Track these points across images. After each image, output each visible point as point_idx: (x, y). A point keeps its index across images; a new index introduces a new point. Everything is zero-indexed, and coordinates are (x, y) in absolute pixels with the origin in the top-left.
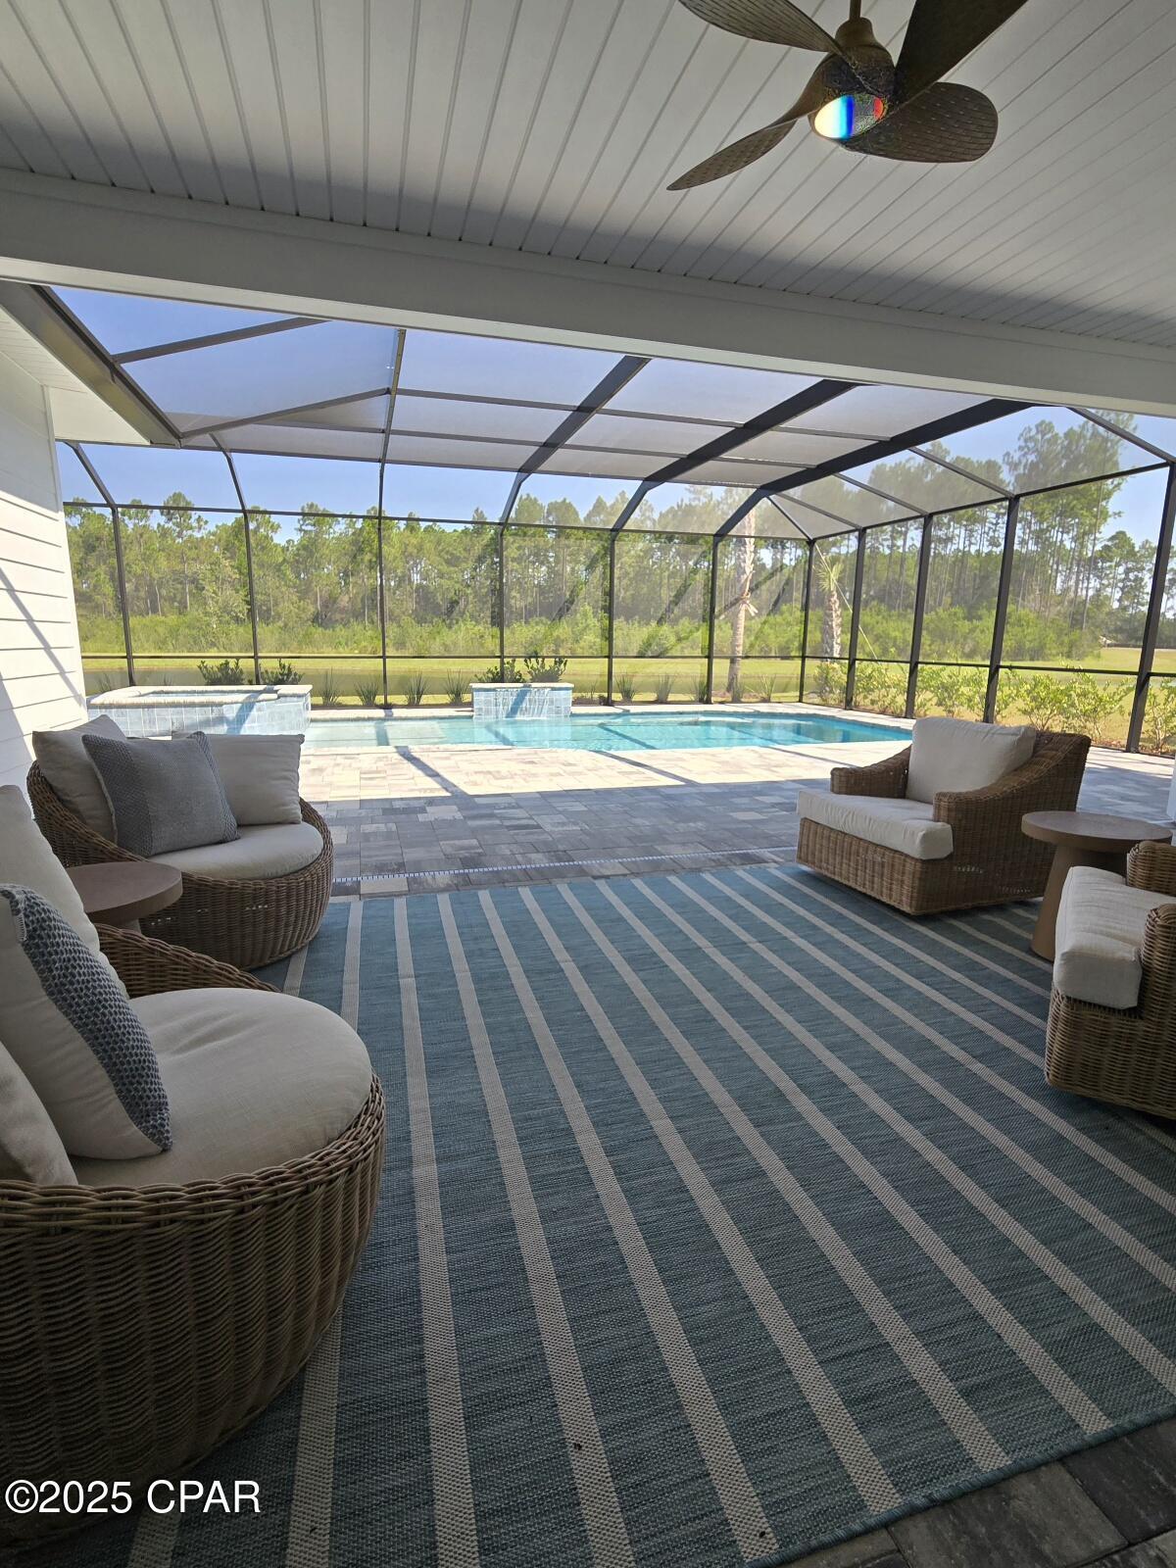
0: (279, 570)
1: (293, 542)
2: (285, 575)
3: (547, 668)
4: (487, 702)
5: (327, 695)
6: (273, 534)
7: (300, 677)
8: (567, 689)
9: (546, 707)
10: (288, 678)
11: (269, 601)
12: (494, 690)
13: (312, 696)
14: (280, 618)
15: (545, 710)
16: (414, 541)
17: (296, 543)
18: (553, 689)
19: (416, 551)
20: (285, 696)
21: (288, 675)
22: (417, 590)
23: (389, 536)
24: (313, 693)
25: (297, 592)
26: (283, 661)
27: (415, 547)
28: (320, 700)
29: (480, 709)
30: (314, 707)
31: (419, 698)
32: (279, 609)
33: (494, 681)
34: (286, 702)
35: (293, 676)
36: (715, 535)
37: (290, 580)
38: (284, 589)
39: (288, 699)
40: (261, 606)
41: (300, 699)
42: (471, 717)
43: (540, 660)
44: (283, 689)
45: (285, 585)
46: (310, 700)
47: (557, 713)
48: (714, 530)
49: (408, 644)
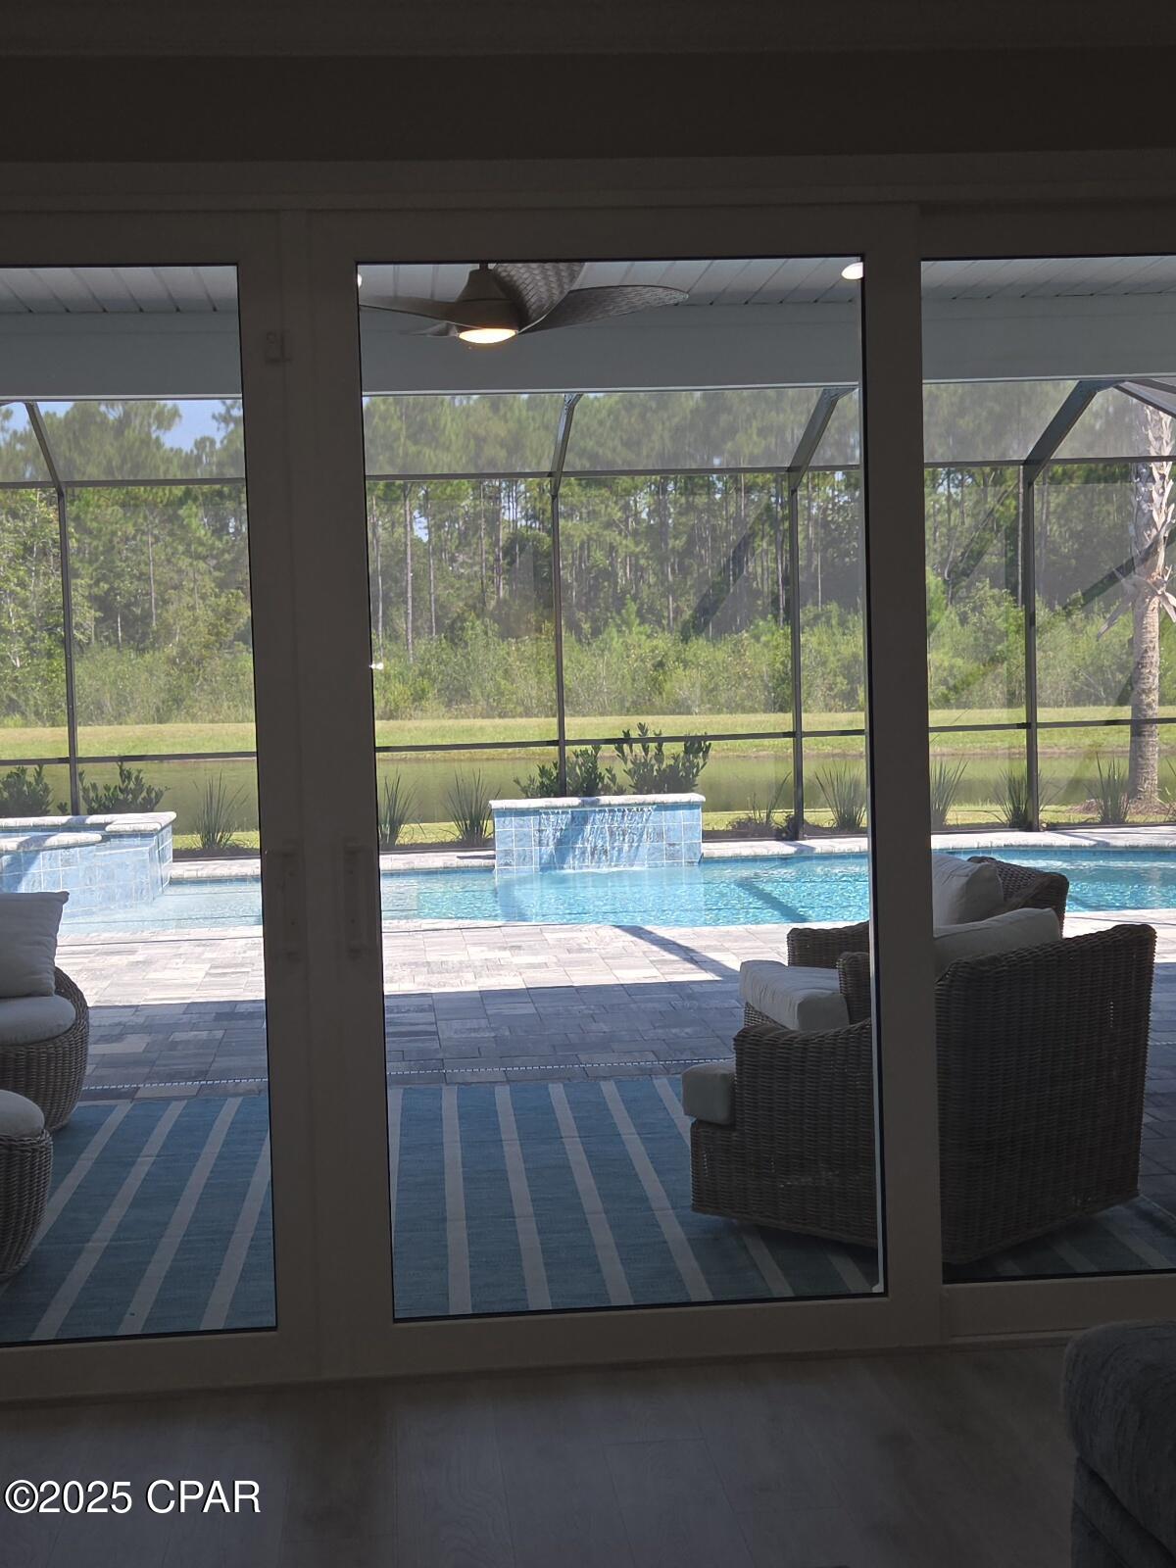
0: (174, 518)
1: (213, 442)
2: (185, 528)
3: (668, 762)
4: (522, 838)
5: (208, 833)
6: (160, 433)
7: (159, 795)
8: (690, 806)
9: (646, 845)
10: (135, 798)
11: (148, 594)
12: (536, 812)
13: (175, 832)
14: (170, 635)
15: (644, 851)
16: (499, 429)
17: (218, 446)
18: (662, 807)
19: (503, 453)
20: (119, 835)
21: (136, 793)
22: (508, 551)
23: (435, 421)
24: (177, 828)
25: (217, 568)
26: (127, 765)
27: (502, 444)
28: (194, 841)
29: (507, 853)
30: (181, 855)
31: (394, 832)
32: (169, 616)
33: (546, 792)
34: (119, 847)
35: (144, 794)
36: (1025, 463)
37: (201, 543)
38: (184, 562)
39: (126, 841)
40: (128, 606)
41: (147, 841)
42: (490, 869)
43: (653, 746)
44: (121, 821)
45: (187, 552)
46: (170, 843)
47: (672, 856)
48: (1022, 450)
49: (475, 691)
